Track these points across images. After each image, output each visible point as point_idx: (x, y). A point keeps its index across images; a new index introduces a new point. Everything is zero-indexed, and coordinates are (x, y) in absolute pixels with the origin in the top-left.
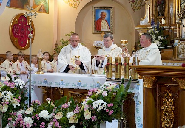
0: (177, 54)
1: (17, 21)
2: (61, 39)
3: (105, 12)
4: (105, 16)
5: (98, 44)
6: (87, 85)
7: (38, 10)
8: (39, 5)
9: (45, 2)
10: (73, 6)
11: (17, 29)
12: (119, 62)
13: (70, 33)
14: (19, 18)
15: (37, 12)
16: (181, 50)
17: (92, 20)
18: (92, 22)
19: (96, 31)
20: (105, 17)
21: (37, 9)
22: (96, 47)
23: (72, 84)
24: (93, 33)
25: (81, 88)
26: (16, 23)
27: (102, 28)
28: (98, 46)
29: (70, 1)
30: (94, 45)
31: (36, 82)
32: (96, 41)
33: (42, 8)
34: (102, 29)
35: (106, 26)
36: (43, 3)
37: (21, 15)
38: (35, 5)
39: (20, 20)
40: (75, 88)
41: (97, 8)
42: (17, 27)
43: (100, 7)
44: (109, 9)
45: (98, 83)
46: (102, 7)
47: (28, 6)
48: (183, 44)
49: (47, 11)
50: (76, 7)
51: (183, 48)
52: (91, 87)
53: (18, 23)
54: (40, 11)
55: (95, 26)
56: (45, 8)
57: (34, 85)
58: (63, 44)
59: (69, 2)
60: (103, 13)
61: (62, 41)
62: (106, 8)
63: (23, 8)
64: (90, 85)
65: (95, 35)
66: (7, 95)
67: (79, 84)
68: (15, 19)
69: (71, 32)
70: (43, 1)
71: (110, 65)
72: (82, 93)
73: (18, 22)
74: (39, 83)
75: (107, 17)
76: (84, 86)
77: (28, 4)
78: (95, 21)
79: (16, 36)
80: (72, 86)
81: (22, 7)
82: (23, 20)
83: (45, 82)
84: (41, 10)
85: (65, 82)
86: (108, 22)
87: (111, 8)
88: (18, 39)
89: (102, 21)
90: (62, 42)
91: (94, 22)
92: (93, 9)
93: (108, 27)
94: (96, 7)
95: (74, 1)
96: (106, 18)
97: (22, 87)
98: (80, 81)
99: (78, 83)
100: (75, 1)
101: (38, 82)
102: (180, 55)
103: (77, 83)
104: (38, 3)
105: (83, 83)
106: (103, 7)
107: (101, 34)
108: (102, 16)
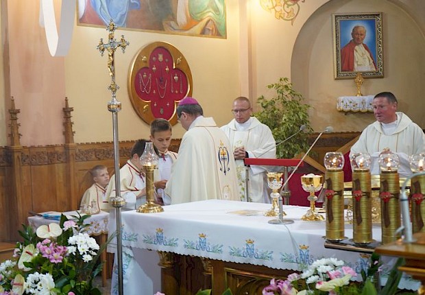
1: (145, 62)
2: (259, 96)
3: (364, 27)
4: (362, 37)
5: (348, 104)
6: (273, 255)
7: (198, 32)
8: (202, 20)
9: (217, 10)
10: (285, 18)
11: (145, 80)
12: (364, 190)
13: (277, 81)
14: (151, 52)
15: (196, 35)
17: (333, 47)
18: (333, 53)
19: (342, 74)
20: (362, 39)
21: (197, 28)
22: (342, 111)
23: (229, 250)
24: (335, 79)
25: (255, 262)
26: (144, 65)
27: (356, 65)
28: (348, 109)
29: (276, 5)
30: (339, 108)
31: (138, 237)
32: (342, 98)
33: (210, 27)
34: (357, 68)
35: (367, 60)
36: (210, 14)
37: (156, 46)
38: (192, 20)
39: (154, 58)
40: (238, 260)
41: (343, 19)
42: (148, 75)
43: (350, 16)
44: (371, 19)
45: (304, 251)
46: (354, 16)
47: (172, 23)
49: (222, 33)
50: (292, 20)
52: (282, 260)
53: (148, 66)
54: (203, 32)
55: (340, 62)
56: (217, 26)
57: (133, 244)
58: (265, 107)
59: (274, 8)
60: (359, 30)
61: (261, 101)
62: (364, 15)
63: (161, 30)
64: (281, 256)
65: (340, 83)
66: (39, 287)
67: (250, 251)
68: (139, 57)
69: (281, 80)
70: (211, 10)
71: (336, 197)
72: (261, 275)
73: (148, 62)
74: (145, 241)
75: (367, 39)
76: (262, 258)
77: (174, 19)
78: (339, 49)
79: (145, 97)
80: (231, 253)
81: (159, 27)
82: (161, 58)
83: (159, 239)
84: (207, 31)
85: (211, 241)
86: (371, 49)
87: (378, 15)
88: (152, 104)
89: (357, 47)
90: (262, 104)
91: (337, 51)
92: (332, 19)
93: (372, 61)
94: (340, 16)
95: (286, 6)
96: (365, 41)
97: (87, 258)
98: (251, 242)
99: (245, 247)
100: (289, 6)
101: (141, 237)
103: (242, 247)
104: (199, 15)
105: (259, 248)
106: (358, 16)
107: (354, 78)
108: (357, 36)
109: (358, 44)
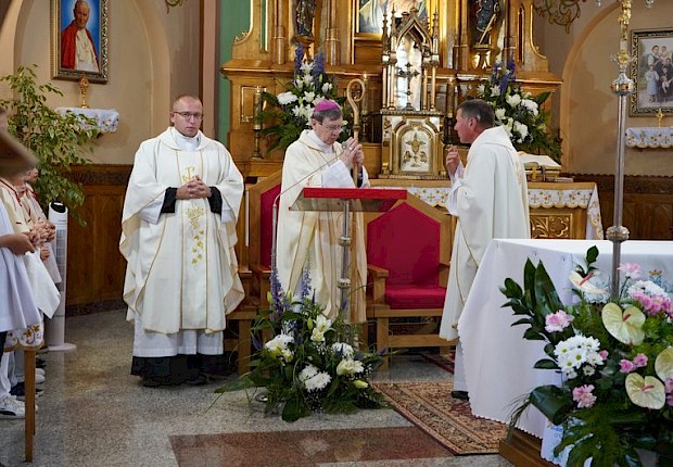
0: (397, 158)
3: (87, 3)
4: (85, 18)
16: (409, 148)
20: (85, 21)
24: (55, 78)
27: (77, 60)
34: (79, 66)
35: (89, 53)
48: (416, 128)
51: (415, 140)
60: (82, 6)
86: (95, 38)
89: (79, 33)
93: (95, 57)
102: (405, 161)
107: (78, 80)
108: (79, 15)
109: (81, 28)
